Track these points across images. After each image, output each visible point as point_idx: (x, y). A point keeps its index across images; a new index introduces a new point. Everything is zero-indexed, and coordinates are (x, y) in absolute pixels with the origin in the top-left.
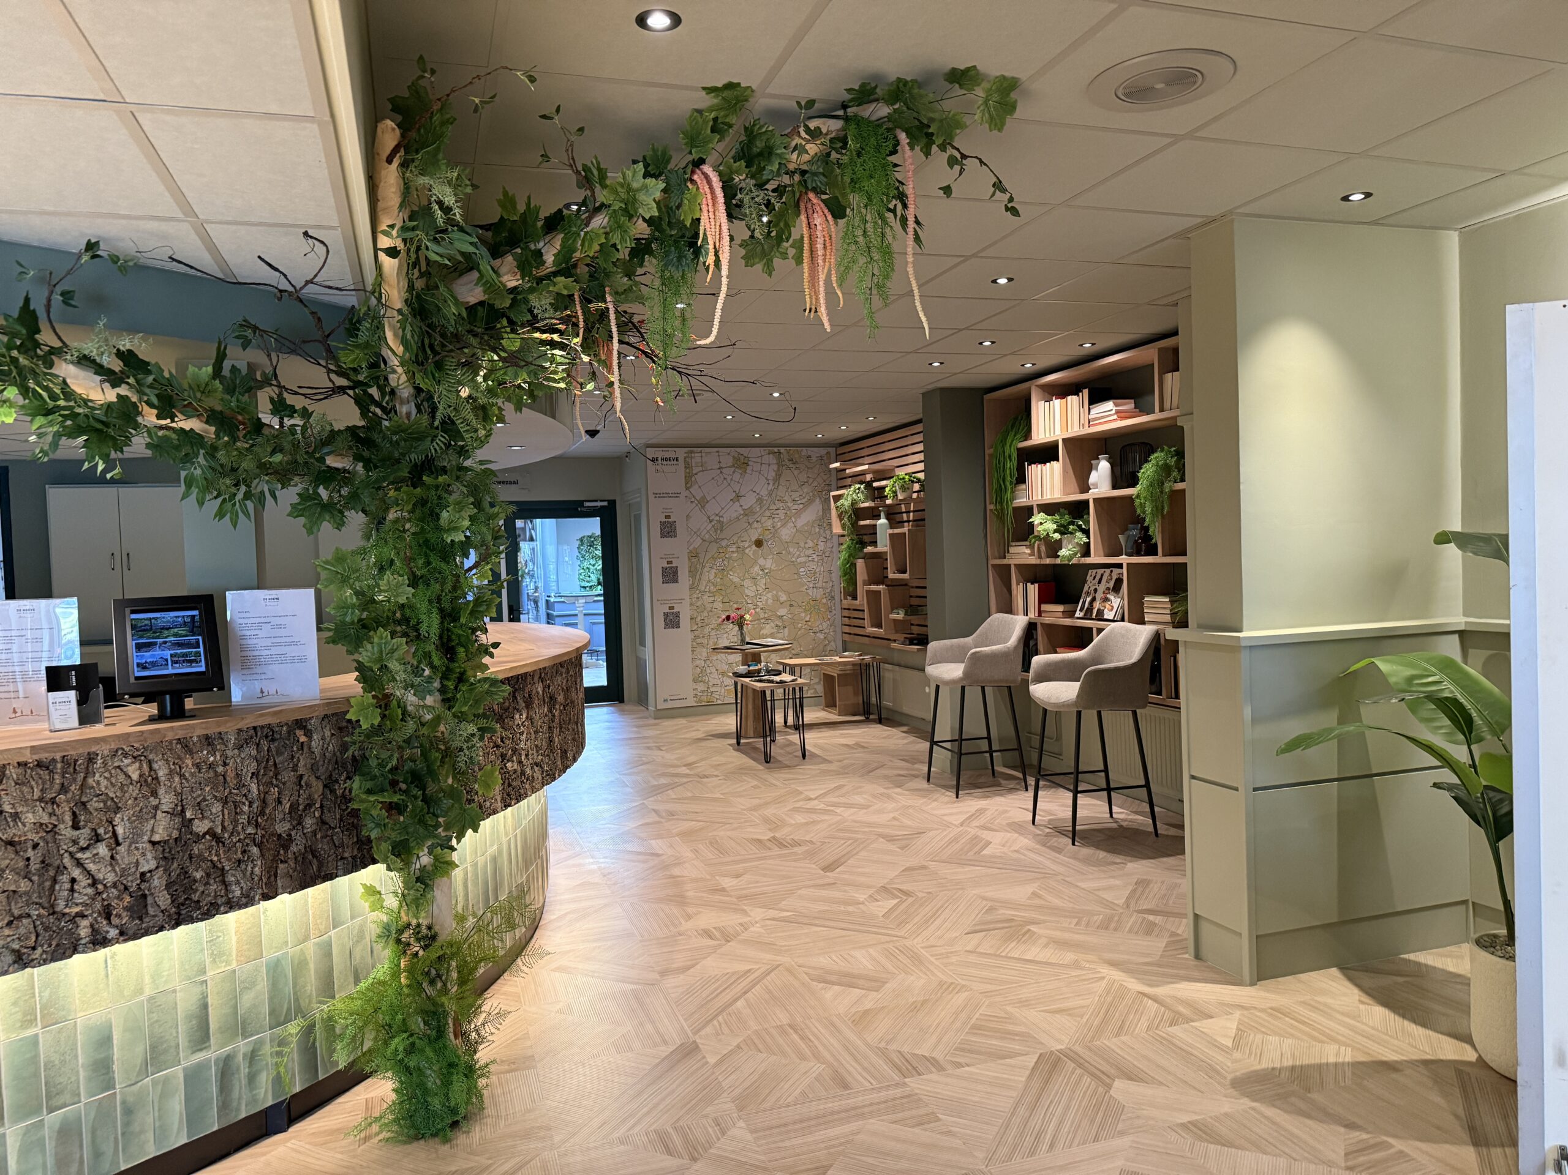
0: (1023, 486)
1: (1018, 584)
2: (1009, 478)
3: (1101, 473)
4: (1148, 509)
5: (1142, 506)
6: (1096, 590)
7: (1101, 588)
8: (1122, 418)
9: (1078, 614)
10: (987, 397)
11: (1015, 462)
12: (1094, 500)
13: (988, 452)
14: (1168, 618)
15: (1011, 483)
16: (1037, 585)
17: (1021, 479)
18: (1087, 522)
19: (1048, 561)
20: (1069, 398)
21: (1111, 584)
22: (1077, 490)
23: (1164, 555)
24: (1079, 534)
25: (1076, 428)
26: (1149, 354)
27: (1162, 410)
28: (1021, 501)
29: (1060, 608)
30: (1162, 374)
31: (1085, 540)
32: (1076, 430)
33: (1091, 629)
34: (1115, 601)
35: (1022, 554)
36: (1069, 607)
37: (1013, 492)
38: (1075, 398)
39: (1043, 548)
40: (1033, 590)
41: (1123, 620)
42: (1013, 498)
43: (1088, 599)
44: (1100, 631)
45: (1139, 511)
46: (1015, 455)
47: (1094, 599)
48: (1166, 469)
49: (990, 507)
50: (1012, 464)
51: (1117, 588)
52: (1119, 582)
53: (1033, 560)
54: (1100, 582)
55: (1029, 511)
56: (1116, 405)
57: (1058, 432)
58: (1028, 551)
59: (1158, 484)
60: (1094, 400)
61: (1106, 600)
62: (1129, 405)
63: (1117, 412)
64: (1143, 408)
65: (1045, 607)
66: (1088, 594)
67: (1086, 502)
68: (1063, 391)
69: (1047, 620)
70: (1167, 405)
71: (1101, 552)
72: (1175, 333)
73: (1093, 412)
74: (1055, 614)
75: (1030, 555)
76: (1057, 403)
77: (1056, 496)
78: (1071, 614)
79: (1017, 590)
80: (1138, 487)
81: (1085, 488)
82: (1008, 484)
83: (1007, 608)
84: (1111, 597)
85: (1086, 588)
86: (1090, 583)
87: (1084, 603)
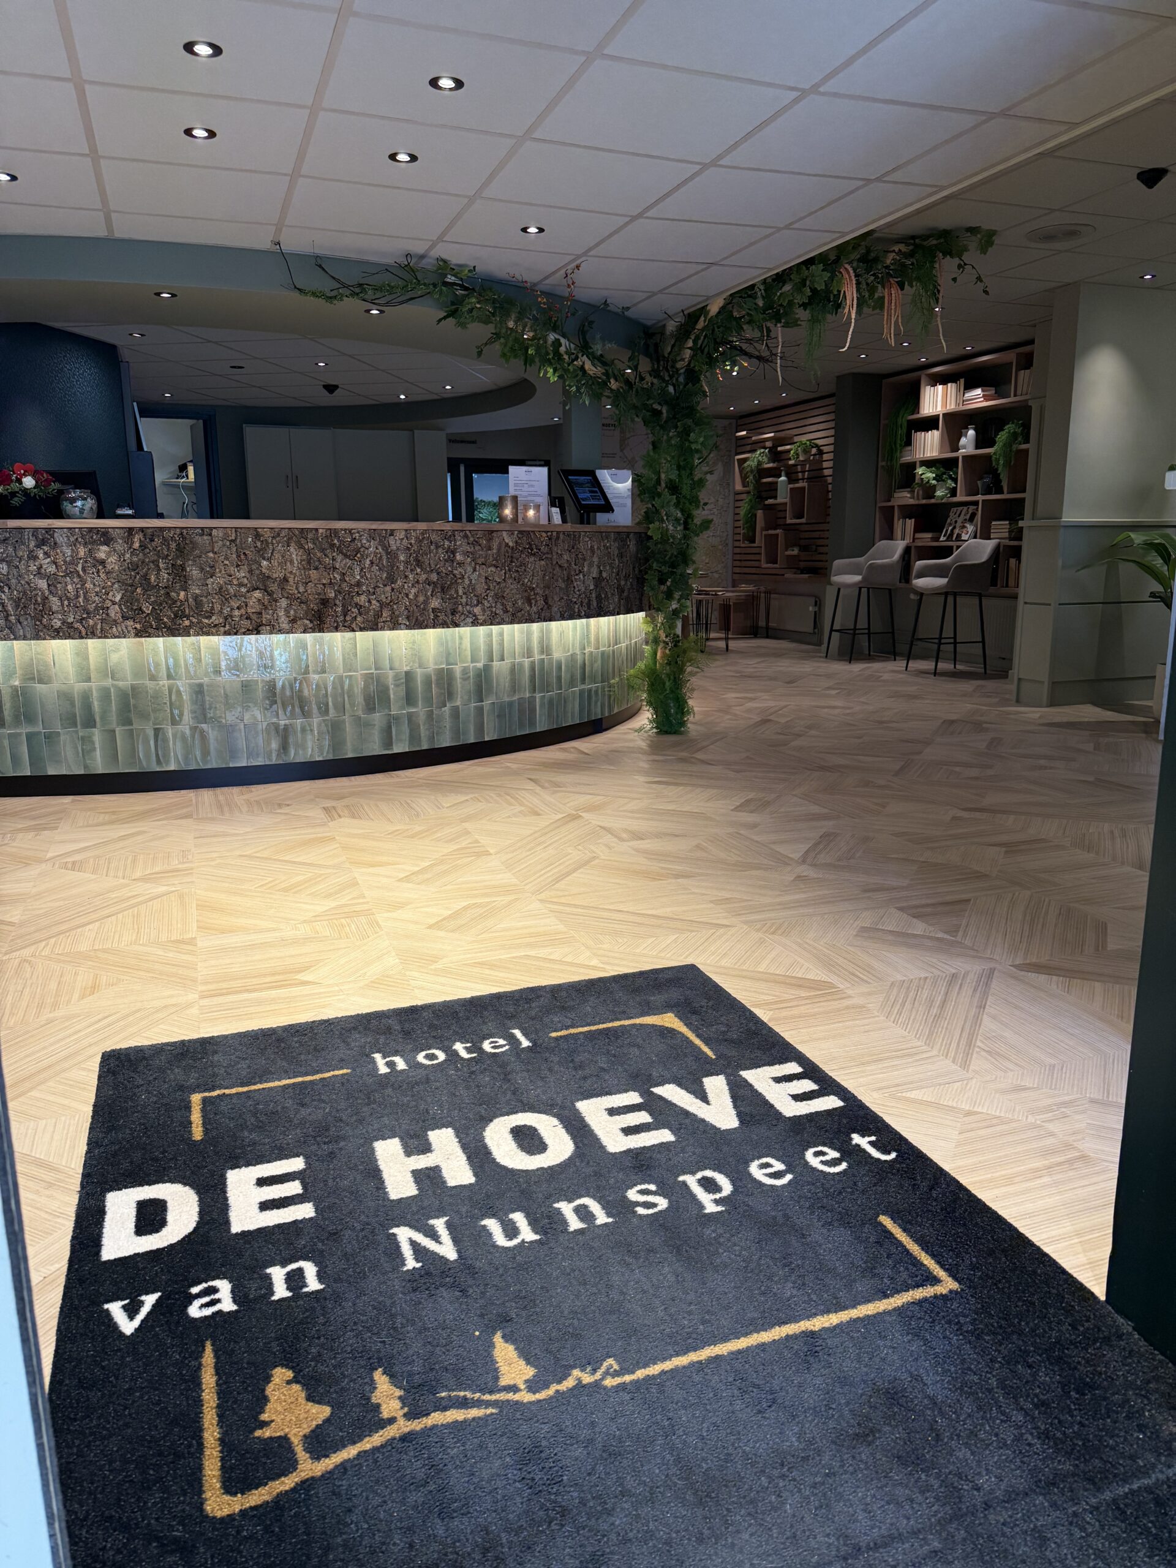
0: (909, 448)
1: (899, 520)
2: (899, 442)
3: (968, 439)
4: (1001, 462)
5: (998, 460)
6: (956, 522)
7: (960, 520)
8: (986, 400)
9: (942, 539)
10: (884, 381)
11: (905, 431)
12: (963, 457)
13: (883, 422)
14: (1007, 535)
15: (901, 445)
16: (913, 520)
17: (909, 442)
18: (956, 473)
19: (924, 502)
20: (949, 385)
21: (968, 517)
22: (949, 450)
23: (1008, 493)
24: (949, 481)
25: (953, 407)
26: (1010, 356)
27: (1015, 395)
28: (907, 459)
29: (929, 535)
30: (1018, 370)
31: (953, 485)
32: (952, 407)
33: (952, 547)
34: (970, 528)
35: (904, 497)
36: (935, 535)
37: (901, 452)
38: (954, 384)
39: (921, 492)
40: (910, 523)
41: (975, 537)
42: (901, 457)
43: (950, 528)
44: (958, 547)
45: (994, 464)
46: (905, 424)
47: (954, 528)
48: (1014, 436)
49: (881, 464)
50: (902, 432)
51: (971, 519)
52: (973, 515)
53: (912, 502)
54: (959, 516)
55: (912, 466)
56: (983, 391)
57: (939, 409)
58: (909, 495)
59: (1008, 445)
60: (969, 387)
61: (964, 527)
62: (991, 391)
63: (984, 396)
64: (999, 395)
65: (918, 535)
66: (950, 524)
67: (957, 459)
68: (943, 380)
69: (919, 543)
70: (1019, 392)
71: (964, 494)
72: (1031, 342)
73: (966, 395)
74: (926, 538)
75: (910, 498)
76: (940, 387)
77: (934, 454)
78: (937, 539)
79: (898, 525)
80: (996, 447)
81: (955, 448)
82: (898, 446)
83: (890, 535)
84: (968, 526)
85: (949, 521)
86: (952, 517)
87: (947, 531)
